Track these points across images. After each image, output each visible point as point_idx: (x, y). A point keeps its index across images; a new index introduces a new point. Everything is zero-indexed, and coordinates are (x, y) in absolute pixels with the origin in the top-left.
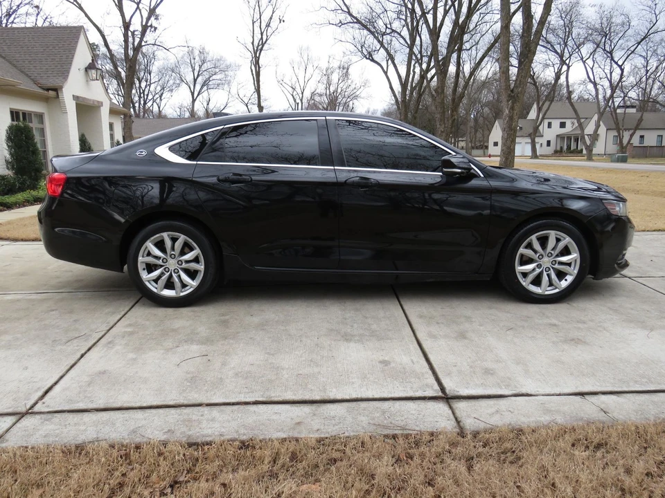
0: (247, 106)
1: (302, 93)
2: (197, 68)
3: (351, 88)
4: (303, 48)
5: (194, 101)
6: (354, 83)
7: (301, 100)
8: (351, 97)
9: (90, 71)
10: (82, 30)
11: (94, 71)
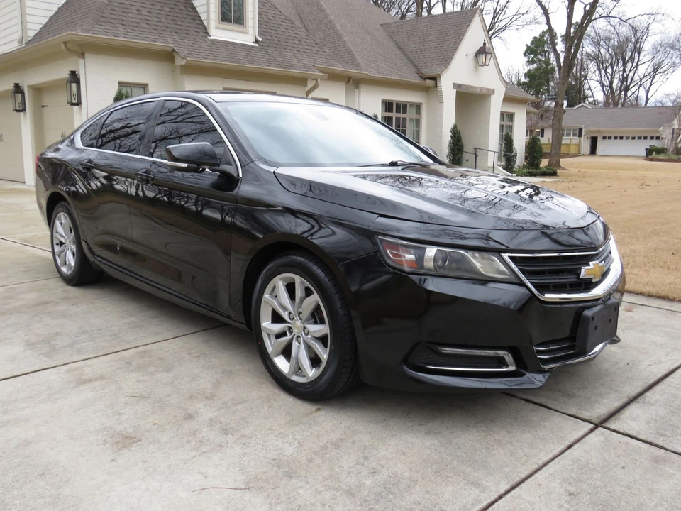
9: (481, 55)
10: (478, 11)
11: (484, 56)
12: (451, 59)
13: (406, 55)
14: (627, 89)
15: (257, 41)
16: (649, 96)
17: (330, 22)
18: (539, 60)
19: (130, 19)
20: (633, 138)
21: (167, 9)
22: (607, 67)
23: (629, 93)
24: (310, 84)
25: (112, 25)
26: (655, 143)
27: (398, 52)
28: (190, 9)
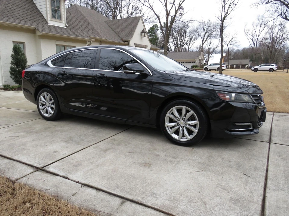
0: (228, 46)
1: (258, 38)
2: (206, 30)
3: (285, 35)
4: (260, 16)
5: (203, 44)
6: (287, 32)
7: (257, 42)
8: (285, 39)
9: (142, 34)
10: (141, 18)
11: (144, 34)
12: (133, 34)
13: (115, 32)
14: (182, 46)
15: (66, 26)
16: (189, 48)
17: (86, 19)
18: (153, 35)
19: (15, 15)
20: (187, 62)
21: (30, 12)
22: (176, 38)
23: (183, 47)
24: (88, 43)
25: (9, 18)
26: (194, 64)
27: (112, 31)
28: (38, 12)
